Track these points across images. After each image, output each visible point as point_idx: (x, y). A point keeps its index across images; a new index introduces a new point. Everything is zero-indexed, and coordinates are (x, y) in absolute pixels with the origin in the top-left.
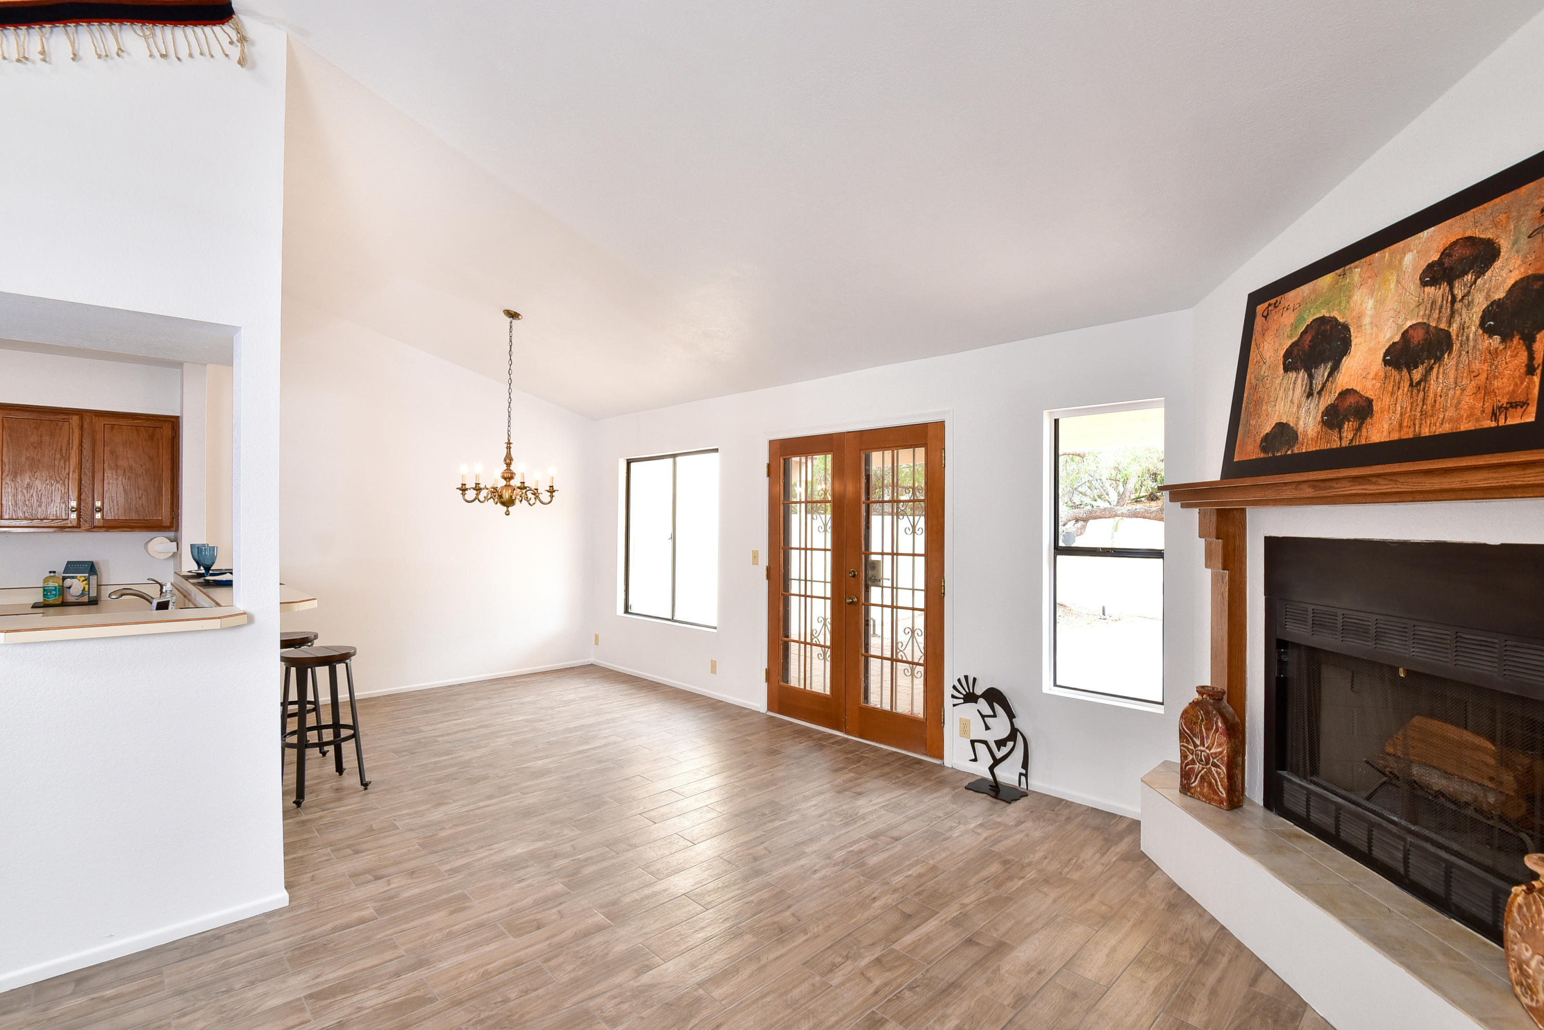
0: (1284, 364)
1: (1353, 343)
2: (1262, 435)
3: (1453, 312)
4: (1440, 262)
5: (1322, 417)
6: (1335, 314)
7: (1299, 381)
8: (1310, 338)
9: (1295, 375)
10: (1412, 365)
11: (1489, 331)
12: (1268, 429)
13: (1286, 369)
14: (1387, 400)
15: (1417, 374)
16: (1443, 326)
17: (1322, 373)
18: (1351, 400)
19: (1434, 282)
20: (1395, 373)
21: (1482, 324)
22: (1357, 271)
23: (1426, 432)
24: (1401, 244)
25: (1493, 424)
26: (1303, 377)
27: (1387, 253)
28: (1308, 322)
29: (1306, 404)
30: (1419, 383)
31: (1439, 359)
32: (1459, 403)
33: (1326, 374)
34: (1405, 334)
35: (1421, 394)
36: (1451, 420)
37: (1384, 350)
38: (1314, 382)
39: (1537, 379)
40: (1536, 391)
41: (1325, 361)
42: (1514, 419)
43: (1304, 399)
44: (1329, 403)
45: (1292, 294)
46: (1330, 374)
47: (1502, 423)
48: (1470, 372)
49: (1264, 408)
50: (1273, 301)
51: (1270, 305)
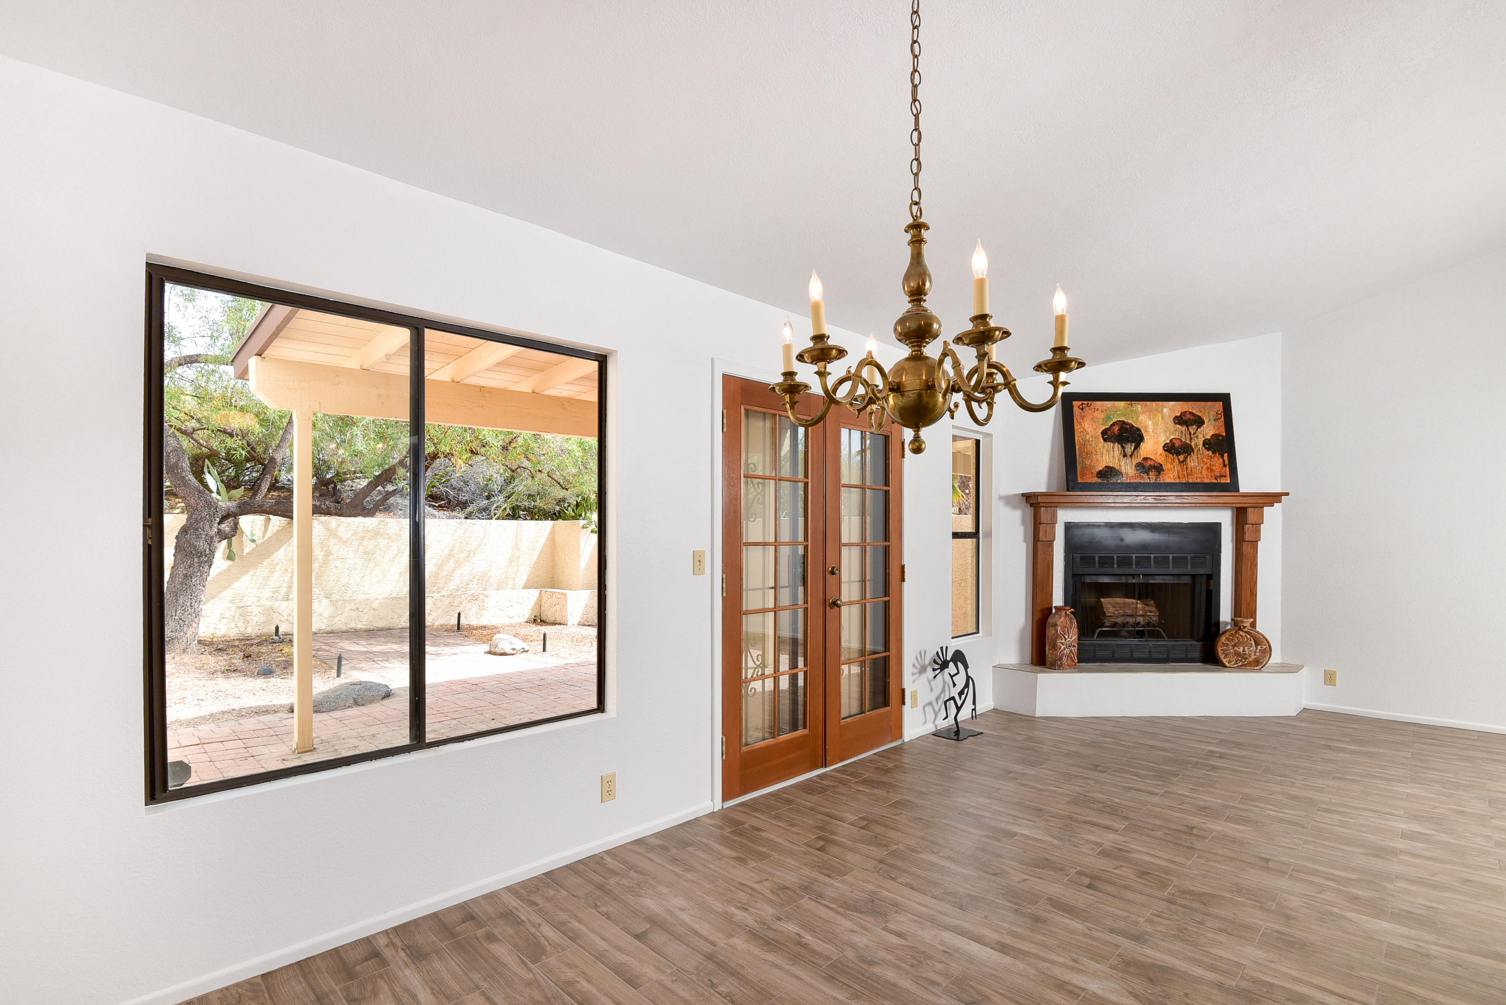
0: (1103, 437)
1: (1145, 437)
2: (1096, 470)
3: (1191, 438)
4: (1180, 417)
5: (1136, 467)
6: (1130, 421)
7: (1116, 448)
8: (1117, 429)
9: (1112, 445)
10: (1178, 453)
11: (1208, 449)
12: (1101, 468)
13: (1105, 440)
14: (1169, 466)
15: (1181, 458)
16: (1188, 442)
17: (1130, 448)
18: (1150, 463)
19: (1180, 424)
20: (1171, 455)
21: (1204, 445)
22: (1139, 406)
23: (1191, 481)
24: (1161, 403)
25: (1216, 482)
26: (1118, 448)
27: (1154, 404)
28: (1115, 420)
29: (1123, 461)
30: (1183, 462)
31: (1189, 454)
32: (1202, 472)
33: (1133, 448)
34: (1171, 440)
35: (1185, 466)
36: (1200, 478)
37: (1163, 445)
38: (1126, 450)
39: (1227, 469)
40: (1228, 473)
41: (1131, 442)
42: (1223, 481)
43: (1121, 457)
44: (1138, 461)
45: (1098, 403)
46: (1135, 448)
47: (1219, 481)
48: (1203, 462)
49: (1094, 456)
50: (1086, 402)
51: (1083, 404)
